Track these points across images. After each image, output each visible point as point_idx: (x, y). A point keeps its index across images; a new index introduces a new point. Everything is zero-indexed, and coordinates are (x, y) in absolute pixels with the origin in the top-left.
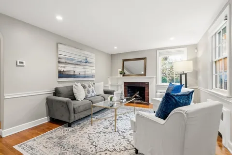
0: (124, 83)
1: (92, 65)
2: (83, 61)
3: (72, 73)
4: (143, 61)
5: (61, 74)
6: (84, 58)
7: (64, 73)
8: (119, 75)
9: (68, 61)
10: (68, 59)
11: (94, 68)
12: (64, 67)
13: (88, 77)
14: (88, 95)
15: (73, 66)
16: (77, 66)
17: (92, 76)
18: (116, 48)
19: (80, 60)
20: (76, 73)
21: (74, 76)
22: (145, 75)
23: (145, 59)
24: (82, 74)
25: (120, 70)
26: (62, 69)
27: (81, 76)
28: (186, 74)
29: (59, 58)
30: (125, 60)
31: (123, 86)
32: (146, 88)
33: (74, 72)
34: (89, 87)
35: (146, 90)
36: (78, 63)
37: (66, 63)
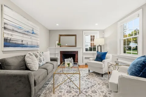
0: (60, 51)
1: (37, 36)
2: (30, 31)
3: (20, 42)
4: (74, 37)
5: (7, 43)
6: (31, 29)
7: (11, 42)
8: (57, 46)
9: (15, 29)
10: (15, 27)
11: (39, 39)
12: (11, 35)
13: (34, 47)
14: (40, 63)
15: (21, 35)
16: (25, 36)
17: (37, 46)
18: (57, 25)
19: (28, 30)
20: (24, 43)
21: (22, 45)
22: (76, 46)
23: (75, 35)
24: (29, 43)
25: (57, 42)
26: (9, 37)
27: (28, 45)
28: (101, 46)
29: (5, 24)
30: (60, 35)
31: (59, 54)
32: (76, 55)
33: (22, 41)
34: (41, 56)
35: (76, 56)
36: (26, 33)
37: (13, 30)
